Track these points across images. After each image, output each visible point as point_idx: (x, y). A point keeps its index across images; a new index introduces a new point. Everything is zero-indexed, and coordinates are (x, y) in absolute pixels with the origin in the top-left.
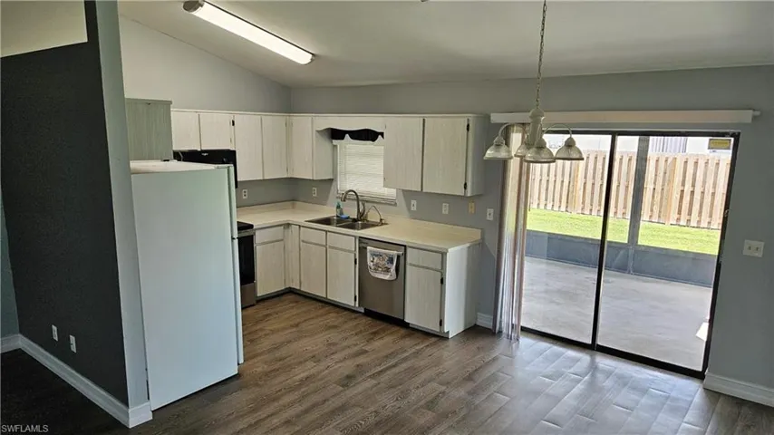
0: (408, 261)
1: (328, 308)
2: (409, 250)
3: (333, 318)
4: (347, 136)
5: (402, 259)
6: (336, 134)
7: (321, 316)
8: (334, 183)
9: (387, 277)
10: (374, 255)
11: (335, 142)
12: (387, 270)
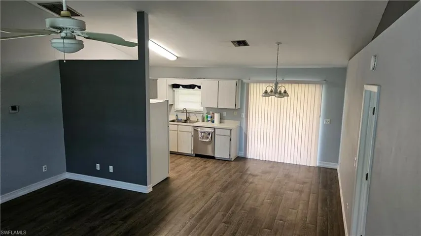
0: (216, 134)
1: (179, 156)
2: (216, 129)
3: (183, 159)
4: (181, 87)
5: (213, 134)
6: (176, 86)
7: (178, 159)
8: (173, 106)
9: (207, 140)
10: (201, 132)
11: (174, 89)
12: (208, 138)
